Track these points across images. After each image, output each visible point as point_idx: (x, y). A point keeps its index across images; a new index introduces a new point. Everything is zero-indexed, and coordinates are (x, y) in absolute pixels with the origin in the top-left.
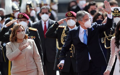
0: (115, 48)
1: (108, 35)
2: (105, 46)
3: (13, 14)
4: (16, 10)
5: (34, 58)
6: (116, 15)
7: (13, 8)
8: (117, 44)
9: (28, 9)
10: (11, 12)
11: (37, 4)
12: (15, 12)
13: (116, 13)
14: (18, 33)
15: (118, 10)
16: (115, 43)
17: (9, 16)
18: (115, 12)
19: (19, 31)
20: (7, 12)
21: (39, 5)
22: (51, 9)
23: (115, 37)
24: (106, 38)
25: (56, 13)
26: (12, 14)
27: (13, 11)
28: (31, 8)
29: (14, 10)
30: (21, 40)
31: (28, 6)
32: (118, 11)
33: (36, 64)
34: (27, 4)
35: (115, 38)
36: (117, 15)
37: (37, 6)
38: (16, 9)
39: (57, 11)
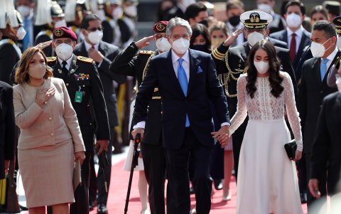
0: (244, 97)
1: (233, 70)
2: (227, 93)
3: (53, 24)
4: (59, 16)
5: (66, 117)
6: (255, 26)
7: (53, 13)
8: (250, 89)
9: (80, 13)
10: (49, 20)
11: (98, 4)
12: (57, 21)
13: (255, 22)
14: (31, 65)
15: (259, 17)
16: (248, 86)
17: (45, 27)
18: (252, 20)
19: (33, 62)
20: (40, 20)
21: (101, 7)
22: (125, 14)
23: (246, 75)
24: (230, 76)
25: (135, 21)
26: (50, 24)
27: (53, 18)
28: (85, 11)
29: (54, 16)
30: (38, 80)
31: (79, 8)
32: (257, 20)
33: (69, 129)
34: (78, 5)
35: (246, 78)
36: (257, 27)
37: (99, 9)
38: (58, 14)
39: (137, 19)
